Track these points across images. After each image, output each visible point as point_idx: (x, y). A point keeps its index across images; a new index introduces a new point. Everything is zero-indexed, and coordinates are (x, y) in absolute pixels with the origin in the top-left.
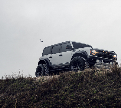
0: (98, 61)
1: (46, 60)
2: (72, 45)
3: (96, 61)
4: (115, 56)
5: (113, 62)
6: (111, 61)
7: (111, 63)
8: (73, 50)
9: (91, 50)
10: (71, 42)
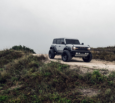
0: (77, 53)
2: (65, 42)
4: (89, 48)
7: (86, 53)
8: (65, 44)
9: (73, 47)
10: (65, 39)
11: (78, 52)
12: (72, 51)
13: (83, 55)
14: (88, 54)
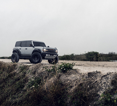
1: (17, 50)
2: (33, 44)
3: (46, 55)
4: (57, 51)
5: (55, 54)
6: (54, 54)
7: (54, 55)
8: (33, 47)
9: (43, 49)
10: (32, 42)
11: (48, 54)
12: (43, 53)
13: (52, 57)
14: (56, 55)
